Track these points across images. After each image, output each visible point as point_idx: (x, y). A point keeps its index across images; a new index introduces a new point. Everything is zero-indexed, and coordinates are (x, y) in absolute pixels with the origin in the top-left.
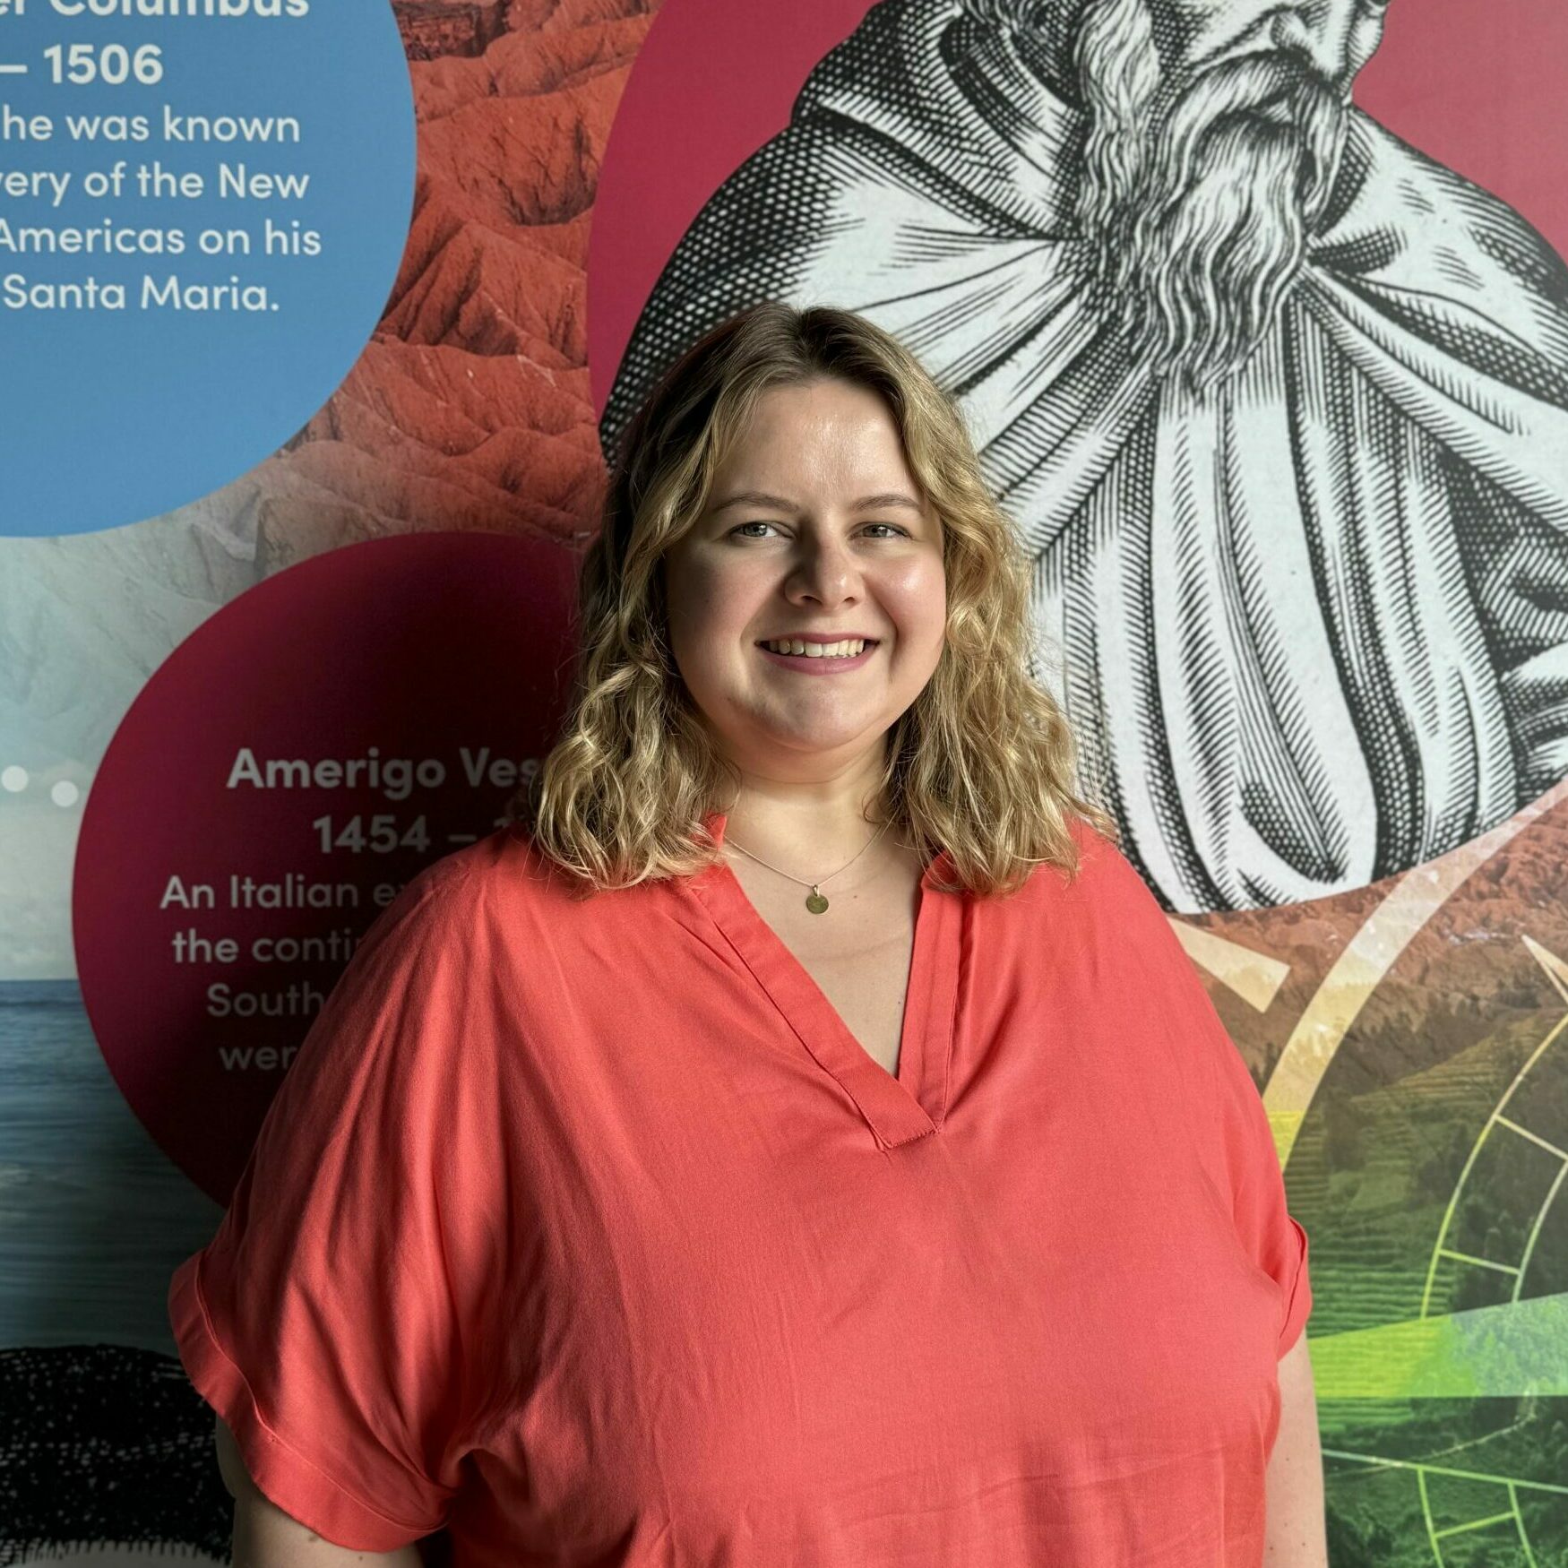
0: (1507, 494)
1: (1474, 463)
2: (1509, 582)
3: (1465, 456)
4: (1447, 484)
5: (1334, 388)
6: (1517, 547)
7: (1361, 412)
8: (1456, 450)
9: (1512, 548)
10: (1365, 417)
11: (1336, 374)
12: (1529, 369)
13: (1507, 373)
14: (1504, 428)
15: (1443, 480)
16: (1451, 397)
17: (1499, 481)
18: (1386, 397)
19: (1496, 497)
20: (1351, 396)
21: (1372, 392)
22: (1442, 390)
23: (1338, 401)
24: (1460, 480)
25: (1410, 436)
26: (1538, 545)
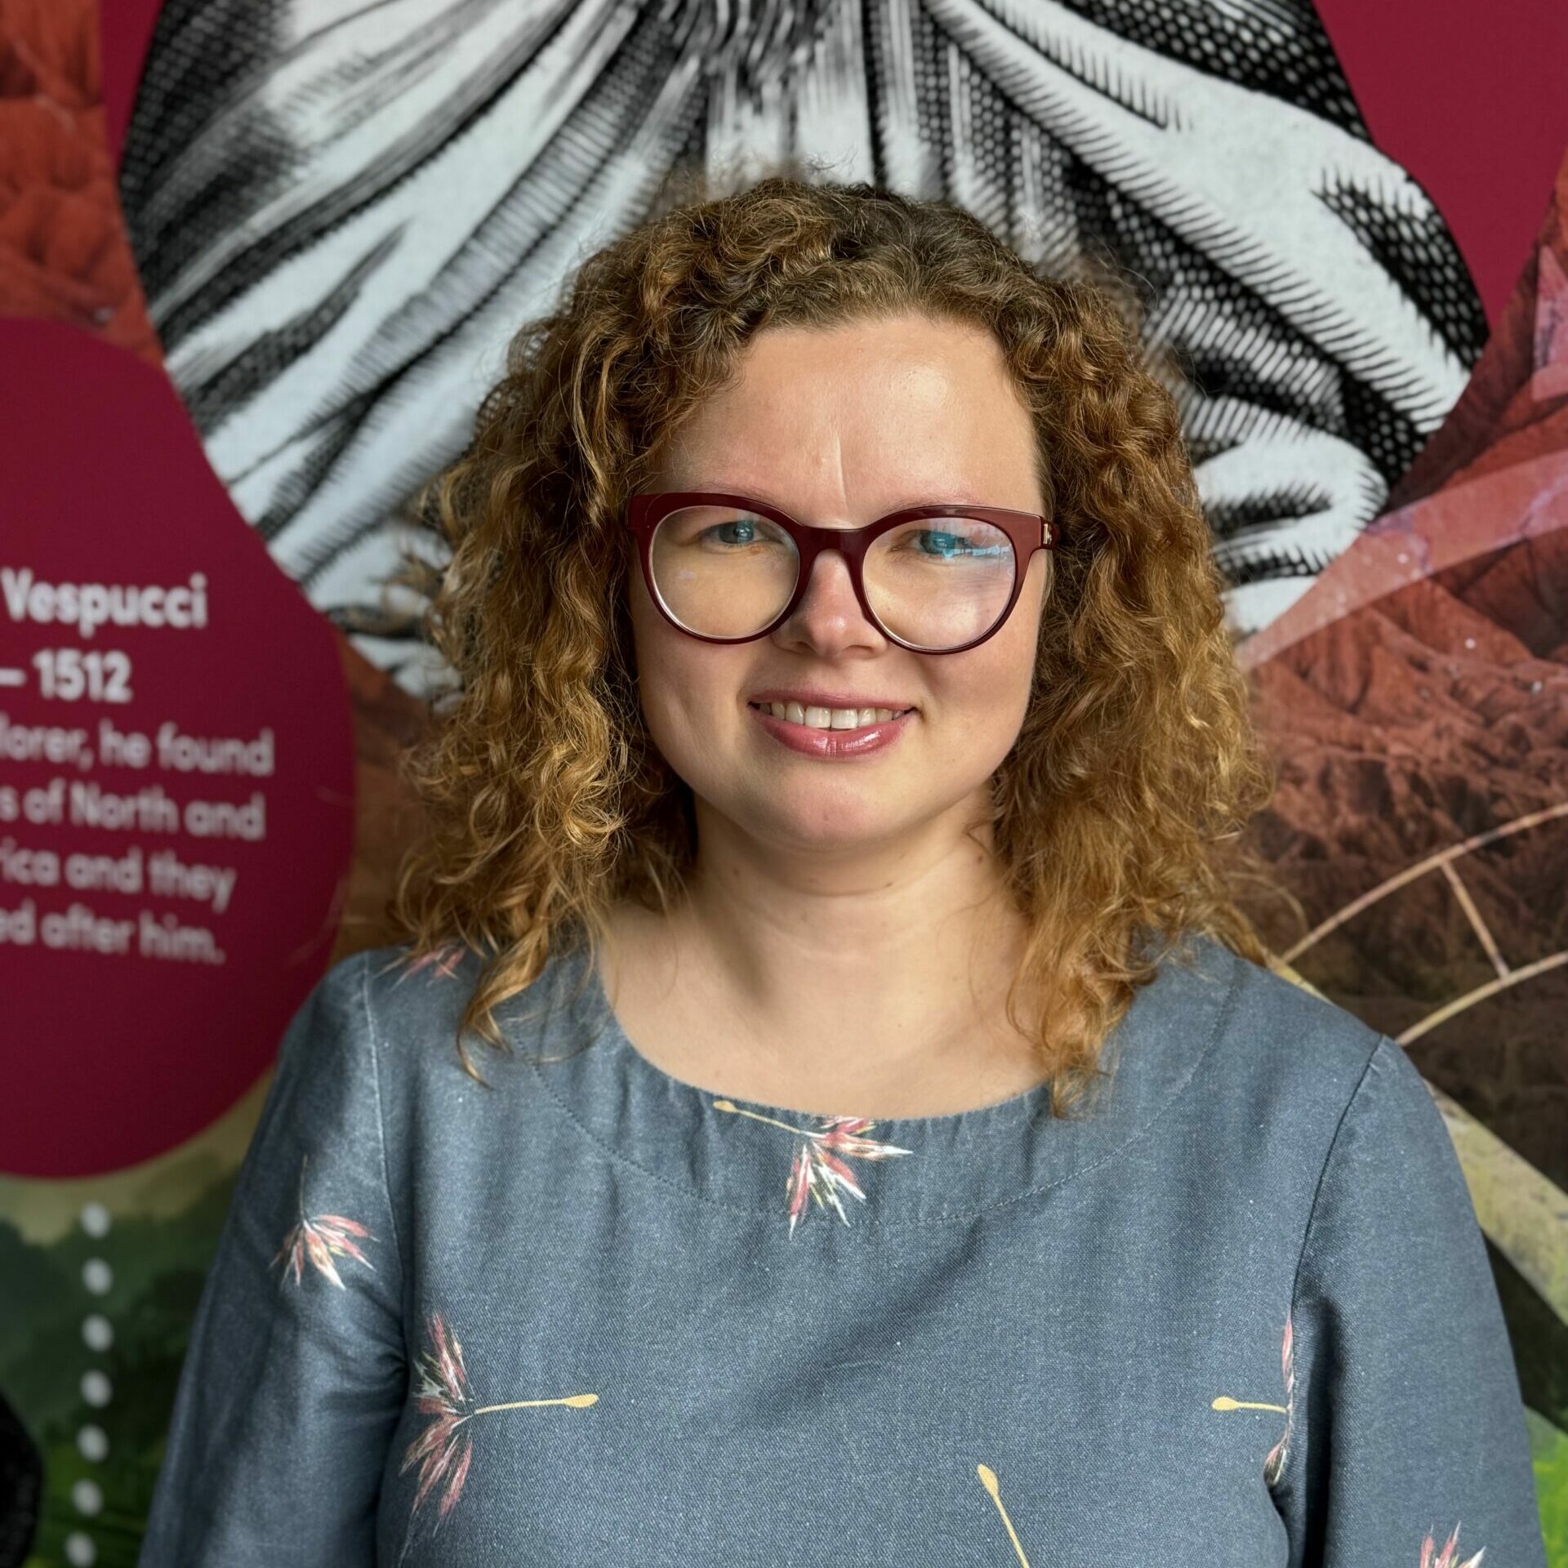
0: (1158, 223)
1: (1113, 178)
2: (1160, 356)
3: (1100, 168)
4: (1076, 212)
5: (925, 75)
6: (1172, 303)
7: (961, 110)
8: (1088, 159)
9: (1164, 305)
10: (967, 117)
11: (929, 55)
12: (1191, 28)
13: (1161, 36)
14: (1154, 121)
15: (1071, 205)
16: (1081, 79)
17: (1147, 204)
18: (994, 86)
19: (1143, 227)
20: (947, 89)
21: (976, 79)
22: (1069, 70)
23: (932, 96)
24: (1093, 204)
25: (1026, 143)
26: (1203, 299)
